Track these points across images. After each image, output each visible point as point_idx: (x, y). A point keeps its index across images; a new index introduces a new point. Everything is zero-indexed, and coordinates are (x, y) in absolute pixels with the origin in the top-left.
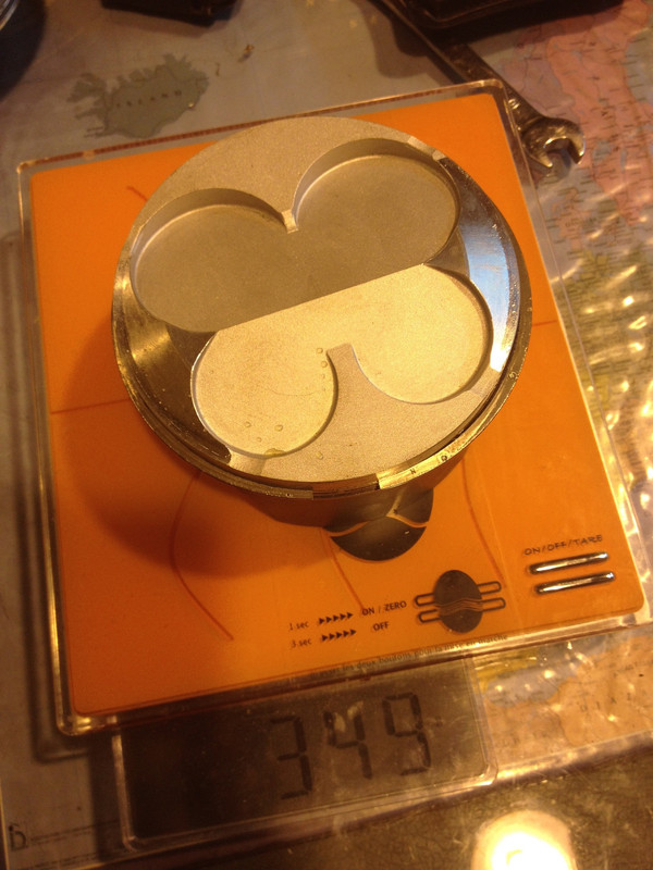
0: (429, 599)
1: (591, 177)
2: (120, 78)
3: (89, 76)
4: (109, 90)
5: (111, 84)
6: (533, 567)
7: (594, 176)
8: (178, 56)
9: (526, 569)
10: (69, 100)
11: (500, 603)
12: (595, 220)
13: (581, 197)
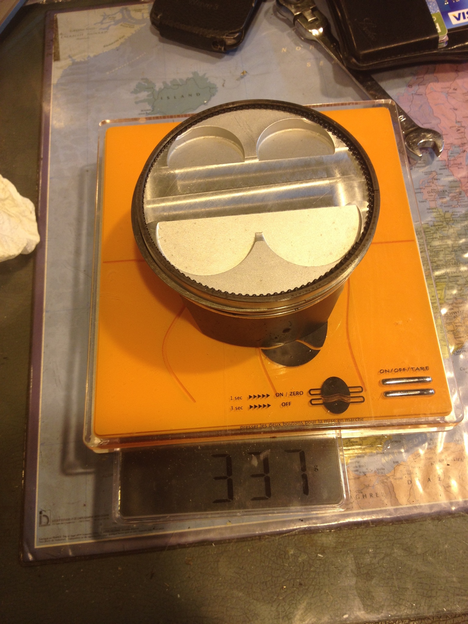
0: (318, 392)
1: (447, 166)
2: (164, 83)
3: (146, 80)
4: (157, 89)
5: (159, 86)
6: (384, 381)
7: (448, 165)
8: (201, 74)
9: (379, 382)
10: (132, 92)
11: (362, 399)
12: (446, 191)
13: (439, 177)
